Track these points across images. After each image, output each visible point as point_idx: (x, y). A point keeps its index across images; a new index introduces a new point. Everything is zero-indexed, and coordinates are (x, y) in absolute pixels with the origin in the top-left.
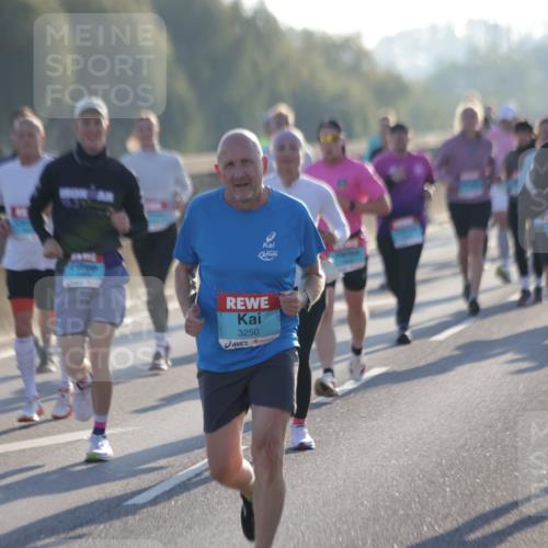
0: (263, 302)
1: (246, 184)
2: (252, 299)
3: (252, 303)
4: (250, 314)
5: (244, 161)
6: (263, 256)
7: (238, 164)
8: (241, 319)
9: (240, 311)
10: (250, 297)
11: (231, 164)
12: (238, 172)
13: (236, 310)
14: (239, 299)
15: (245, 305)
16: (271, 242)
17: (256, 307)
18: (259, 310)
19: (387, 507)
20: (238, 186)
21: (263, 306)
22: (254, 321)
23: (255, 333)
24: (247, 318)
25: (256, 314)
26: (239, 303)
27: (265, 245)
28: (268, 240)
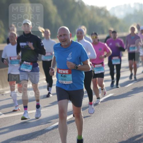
0: (67, 72)
1: (65, 41)
2: (64, 71)
3: (64, 72)
4: (63, 75)
5: (64, 35)
6: (68, 59)
7: (63, 36)
8: (62, 76)
9: (61, 73)
10: (63, 70)
11: (61, 36)
12: (62, 38)
13: (60, 73)
14: (61, 70)
15: (62, 72)
16: (70, 55)
17: (65, 73)
18: (66, 74)
19: (114, 130)
20: (63, 41)
21: (67, 73)
22: (65, 76)
23: (65, 80)
24: (63, 76)
25: (65, 75)
26: (61, 72)
27: (69, 56)
28: (70, 54)
